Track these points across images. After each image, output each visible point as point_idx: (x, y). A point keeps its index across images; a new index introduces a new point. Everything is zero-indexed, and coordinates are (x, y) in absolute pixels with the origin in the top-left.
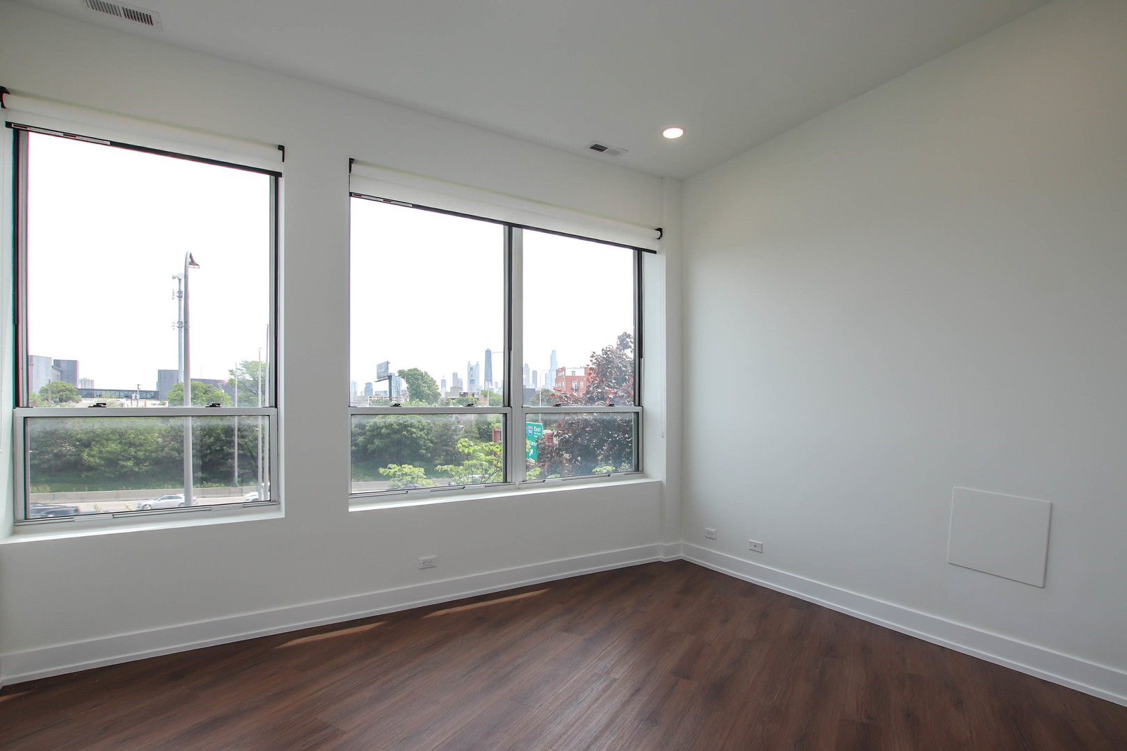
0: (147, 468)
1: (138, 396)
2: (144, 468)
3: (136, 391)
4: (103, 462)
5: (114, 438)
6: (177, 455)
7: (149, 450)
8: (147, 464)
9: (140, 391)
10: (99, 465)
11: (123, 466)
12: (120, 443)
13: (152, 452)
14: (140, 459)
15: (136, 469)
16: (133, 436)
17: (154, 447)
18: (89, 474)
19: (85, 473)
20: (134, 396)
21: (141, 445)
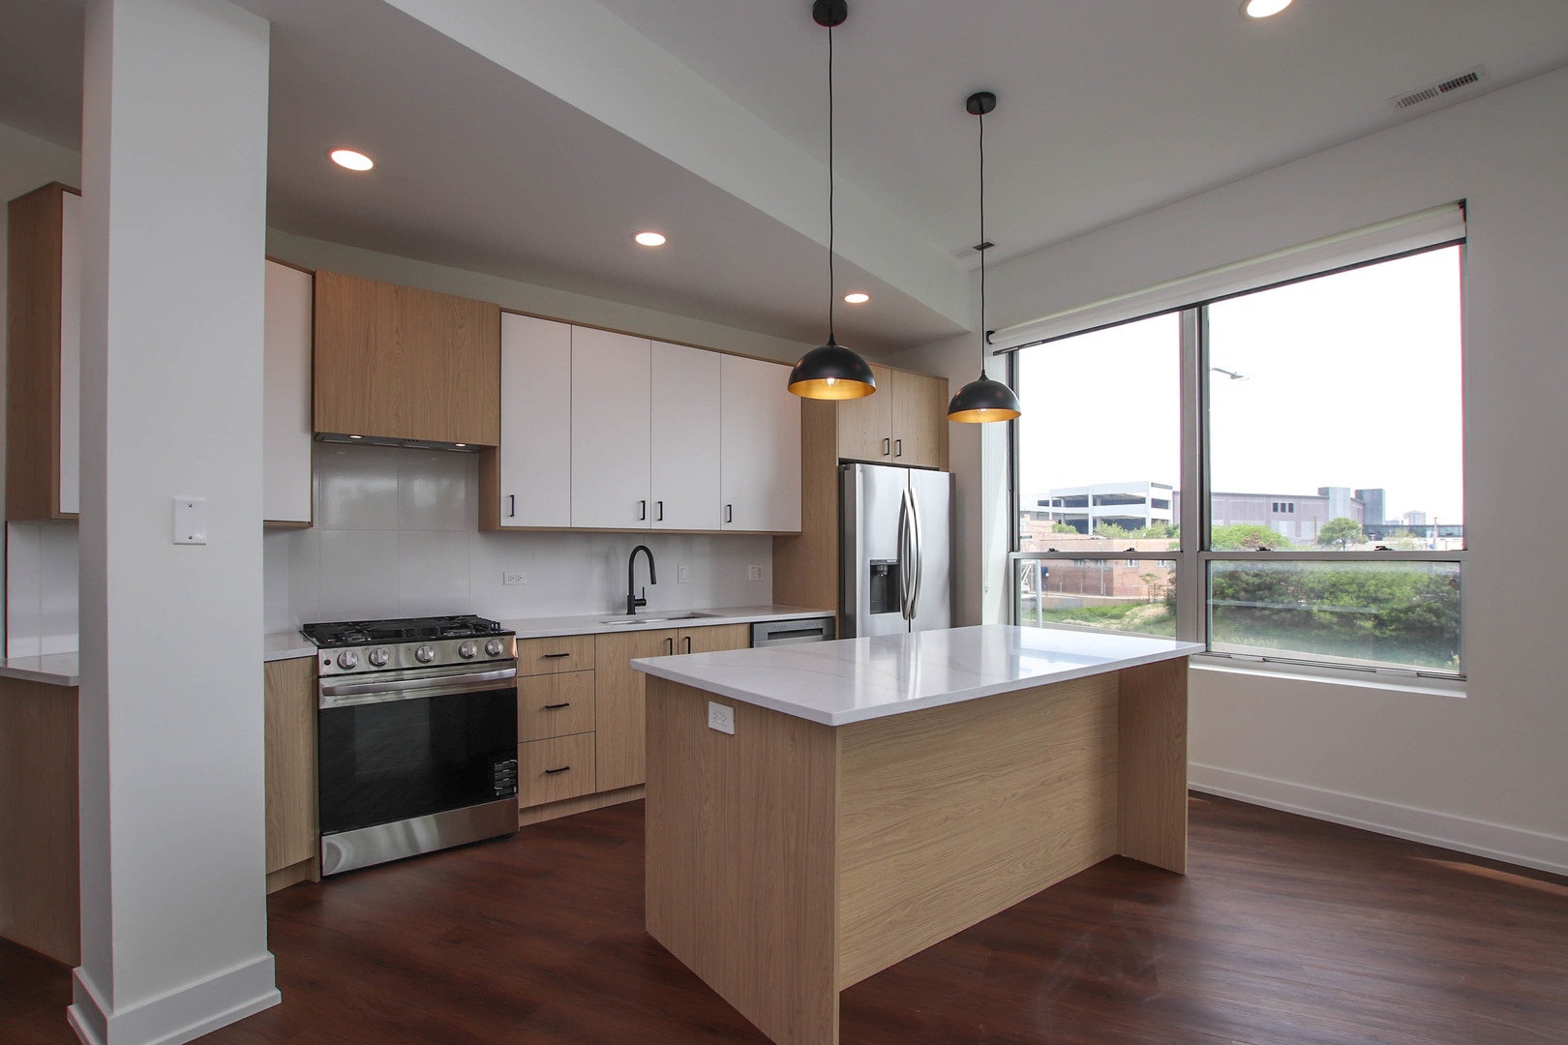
0: (1393, 634)
1: (1436, 533)
2: (1388, 633)
3: (1433, 526)
4: (1335, 620)
5: (1351, 590)
6: (1434, 619)
7: (1396, 610)
8: (1393, 627)
9: (1438, 526)
10: (1331, 623)
11: (1361, 627)
12: (1358, 597)
13: (1400, 611)
14: (1384, 620)
15: (1377, 633)
16: (1372, 588)
17: (1404, 605)
18: (1320, 632)
19: (1316, 631)
20: (1428, 533)
21: (1387, 601)
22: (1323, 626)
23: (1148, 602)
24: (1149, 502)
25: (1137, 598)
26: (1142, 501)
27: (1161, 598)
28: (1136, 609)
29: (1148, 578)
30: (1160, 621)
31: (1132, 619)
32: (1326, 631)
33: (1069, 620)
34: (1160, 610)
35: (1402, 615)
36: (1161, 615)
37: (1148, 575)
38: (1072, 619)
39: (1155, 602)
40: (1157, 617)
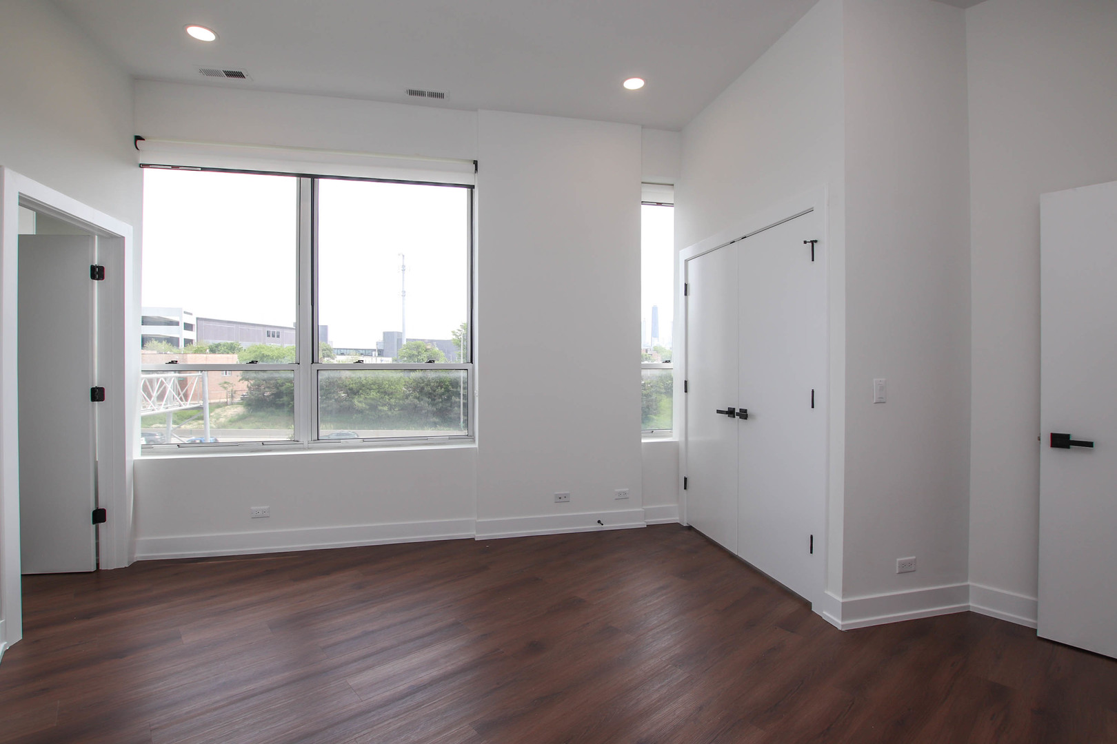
22: (361, 412)
23: (226, 404)
24: (182, 325)
25: (217, 401)
26: (177, 324)
27: (237, 399)
28: (218, 411)
29: (226, 385)
30: (241, 419)
31: (218, 419)
32: (360, 415)
33: (158, 425)
34: (240, 410)
35: (401, 401)
36: (241, 414)
37: (225, 383)
38: (160, 423)
39: (232, 404)
40: (238, 415)
